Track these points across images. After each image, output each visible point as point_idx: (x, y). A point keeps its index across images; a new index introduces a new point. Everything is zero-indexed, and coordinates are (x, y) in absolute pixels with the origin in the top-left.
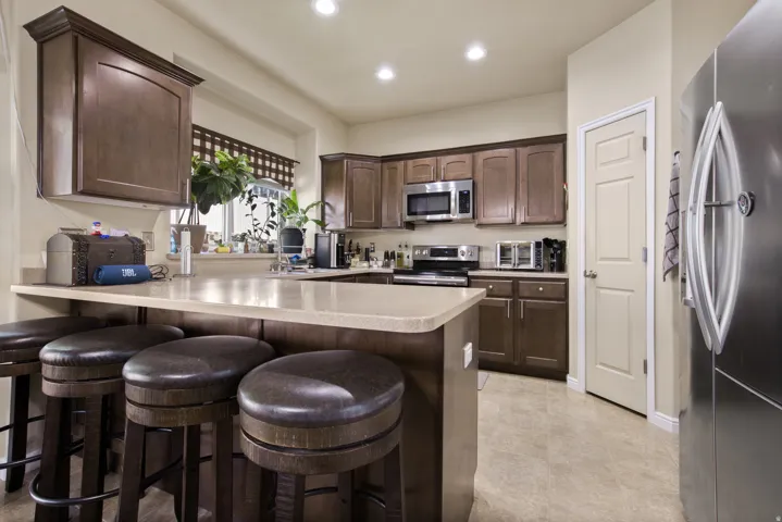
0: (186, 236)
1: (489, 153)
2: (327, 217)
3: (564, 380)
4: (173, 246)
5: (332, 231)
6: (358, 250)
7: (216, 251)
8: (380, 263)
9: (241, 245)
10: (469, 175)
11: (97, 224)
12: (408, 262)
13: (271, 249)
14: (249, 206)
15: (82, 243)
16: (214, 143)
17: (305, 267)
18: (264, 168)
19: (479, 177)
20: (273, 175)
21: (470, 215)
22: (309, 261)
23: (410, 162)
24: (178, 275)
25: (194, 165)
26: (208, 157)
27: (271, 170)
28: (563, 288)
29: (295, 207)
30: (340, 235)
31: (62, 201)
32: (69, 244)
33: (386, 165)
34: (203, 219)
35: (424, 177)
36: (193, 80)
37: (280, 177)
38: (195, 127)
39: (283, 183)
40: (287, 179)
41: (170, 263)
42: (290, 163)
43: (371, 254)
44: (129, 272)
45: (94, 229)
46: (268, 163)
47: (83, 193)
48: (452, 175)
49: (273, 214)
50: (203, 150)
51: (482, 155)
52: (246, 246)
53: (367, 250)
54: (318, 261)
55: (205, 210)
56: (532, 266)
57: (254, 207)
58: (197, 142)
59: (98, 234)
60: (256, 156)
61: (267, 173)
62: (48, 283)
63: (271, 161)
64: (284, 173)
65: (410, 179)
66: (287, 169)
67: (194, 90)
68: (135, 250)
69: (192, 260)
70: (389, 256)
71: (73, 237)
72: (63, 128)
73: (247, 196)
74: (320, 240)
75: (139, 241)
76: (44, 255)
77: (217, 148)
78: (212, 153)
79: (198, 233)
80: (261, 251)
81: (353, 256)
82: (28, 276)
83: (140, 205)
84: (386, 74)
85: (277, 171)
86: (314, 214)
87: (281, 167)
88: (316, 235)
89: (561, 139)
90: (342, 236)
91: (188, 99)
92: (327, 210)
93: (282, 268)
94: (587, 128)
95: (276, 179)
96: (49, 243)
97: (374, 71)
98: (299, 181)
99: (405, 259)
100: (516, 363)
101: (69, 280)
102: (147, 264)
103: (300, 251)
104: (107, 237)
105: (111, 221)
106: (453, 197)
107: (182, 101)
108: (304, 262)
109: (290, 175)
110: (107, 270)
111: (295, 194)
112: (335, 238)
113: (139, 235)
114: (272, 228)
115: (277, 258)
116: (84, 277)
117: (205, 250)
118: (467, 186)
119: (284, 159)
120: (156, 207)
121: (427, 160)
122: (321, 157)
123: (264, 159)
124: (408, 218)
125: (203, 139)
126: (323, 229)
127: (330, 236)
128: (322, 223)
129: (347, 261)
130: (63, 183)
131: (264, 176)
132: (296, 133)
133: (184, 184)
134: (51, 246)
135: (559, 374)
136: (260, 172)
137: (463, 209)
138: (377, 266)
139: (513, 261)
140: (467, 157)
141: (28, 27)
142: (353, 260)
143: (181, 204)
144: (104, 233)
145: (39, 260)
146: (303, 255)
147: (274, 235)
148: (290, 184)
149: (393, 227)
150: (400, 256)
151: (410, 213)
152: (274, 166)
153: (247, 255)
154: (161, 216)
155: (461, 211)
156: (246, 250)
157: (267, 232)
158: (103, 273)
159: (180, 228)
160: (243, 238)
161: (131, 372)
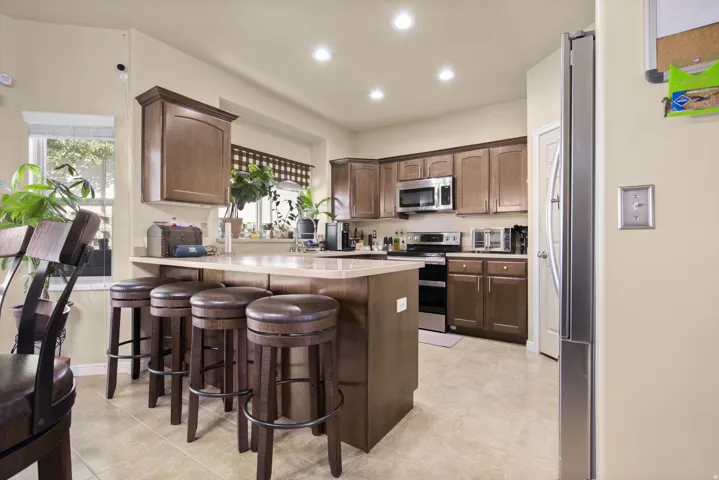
0: (228, 226)
1: (467, 154)
2: (336, 210)
3: (524, 344)
4: (221, 233)
5: (338, 221)
6: (362, 237)
7: (250, 236)
8: (381, 247)
9: (268, 232)
10: (451, 173)
11: (174, 219)
12: (403, 247)
13: (291, 236)
14: (274, 203)
15: (167, 231)
16: (248, 156)
17: (318, 249)
18: (286, 173)
19: (458, 175)
20: (293, 178)
21: (450, 206)
22: (321, 245)
23: (402, 164)
24: (223, 253)
25: (233, 176)
26: (244, 168)
27: (291, 174)
28: (524, 267)
29: (310, 203)
30: (344, 225)
31: (155, 205)
32: (159, 232)
33: (383, 166)
34: (241, 214)
35: (413, 175)
36: (232, 117)
37: (299, 179)
38: (234, 146)
39: (301, 184)
40: (304, 180)
41: (219, 245)
42: (306, 167)
43: (374, 240)
44: (193, 249)
45: (171, 223)
46: (289, 169)
47: (166, 199)
48: (436, 173)
49: (292, 209)
50: (240, 163)
51: (460, 156)
52: (272, 234)
53: (370, 236)
54: (328, 245)
55: (241, 208)
56: (501, 248)
57: (278, 204)
58: (236, 158)
59: (175, 225)
60: (280, 164)
61: (288, 177)
62: (148, 256)
63: (291, 167)
64: (302, 176)
65: (402, 177)
66: (304, 173)
67: (233, 124)
68: (196, 236)
69: (233, 243)
70: (388, 241)
71: (161, 227)
72: (155, 157)
73: (273, 195)
74: (329, 228)
75: (199, 229)
76: (146, 239)
77: (251, 161)
78: (247, 164)
79: (237, 224)
80: (283, 237)
81: (358, 241)
82: (137, 251)
83: (198, 206)
84: (377, 95)
85: (296, 175)
86: (325, 207)
87: (299, 171)
88: (327, 225)
89: (523, 141)
90: (346, 225)
91: (229, 130)
92: (336, 204)
93: (299, 250)
94: (541, 132)
95: (296, 181)
96: (148, 232)
97: (368, 92)
98: (314, 181)
99: (401, 243)
100: (486, 329)
101: (160, 254)
102: (204, 245)
103: (312, 237)
104: (180, 227)
105: (183, 217)
106: (436, 191)
107: (224, 133)
108: (317, 245)
109: (307, 177)
110: (181, 248)
111: (309, 193)
112: (341, 227)
113: (199, 226)
114: (292, 219)
115: (294, 242)
116: (168, 252)
117: (243, 236)
118: (448, 181)
119: (302, 164)
120: (208, 206)
121: (416, 161)
122: (332, 163)
123: (286, 165)
124: (400, 210)
125: (241, 155)
126: (333, 219)
127: (336, 225)
128: (332, 215)
129: (352, 246)
130: (155, 194)
131: (286, 179)
132: (311, 143)
133: (226, 191)
134: (149, 233)
135: (520, 338)
136: (283, 176)
137: (445, 201)
138: (378, 249)
139: (486, 245)
140: (448, 158)
141: (139, 98)
142: (358, 245)
143: (225, 204)
144: (178, 224)
145: (143, 242)
146: (315, 241)
147: (294, 225)
148: (307, 184)
149: (389, 217)
150: (397, 241)
151: (402, 205)
152: (294, 171)
153: (273, 240)
154: (212, 212)
155: (443, 204)
156: (272, 236)
157: (288, 223)
158: (178, 250)
159: (225, 221)
160: (270, 227)
161: (194, 300)
